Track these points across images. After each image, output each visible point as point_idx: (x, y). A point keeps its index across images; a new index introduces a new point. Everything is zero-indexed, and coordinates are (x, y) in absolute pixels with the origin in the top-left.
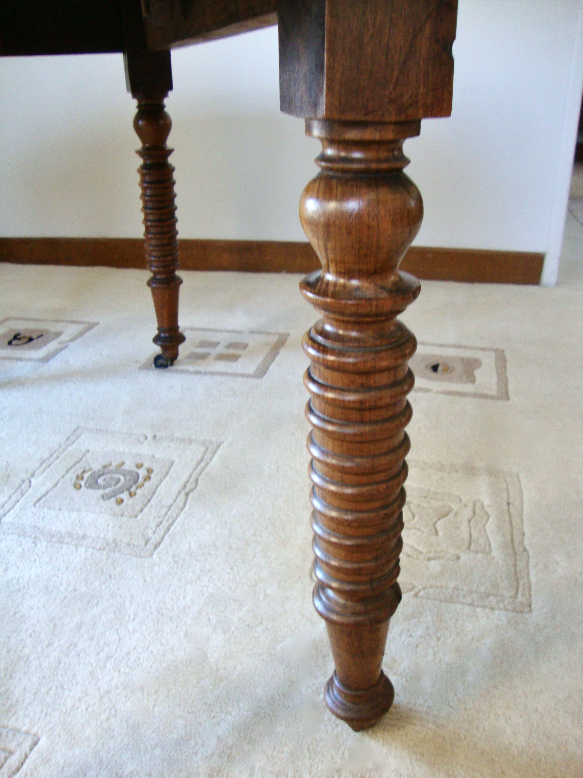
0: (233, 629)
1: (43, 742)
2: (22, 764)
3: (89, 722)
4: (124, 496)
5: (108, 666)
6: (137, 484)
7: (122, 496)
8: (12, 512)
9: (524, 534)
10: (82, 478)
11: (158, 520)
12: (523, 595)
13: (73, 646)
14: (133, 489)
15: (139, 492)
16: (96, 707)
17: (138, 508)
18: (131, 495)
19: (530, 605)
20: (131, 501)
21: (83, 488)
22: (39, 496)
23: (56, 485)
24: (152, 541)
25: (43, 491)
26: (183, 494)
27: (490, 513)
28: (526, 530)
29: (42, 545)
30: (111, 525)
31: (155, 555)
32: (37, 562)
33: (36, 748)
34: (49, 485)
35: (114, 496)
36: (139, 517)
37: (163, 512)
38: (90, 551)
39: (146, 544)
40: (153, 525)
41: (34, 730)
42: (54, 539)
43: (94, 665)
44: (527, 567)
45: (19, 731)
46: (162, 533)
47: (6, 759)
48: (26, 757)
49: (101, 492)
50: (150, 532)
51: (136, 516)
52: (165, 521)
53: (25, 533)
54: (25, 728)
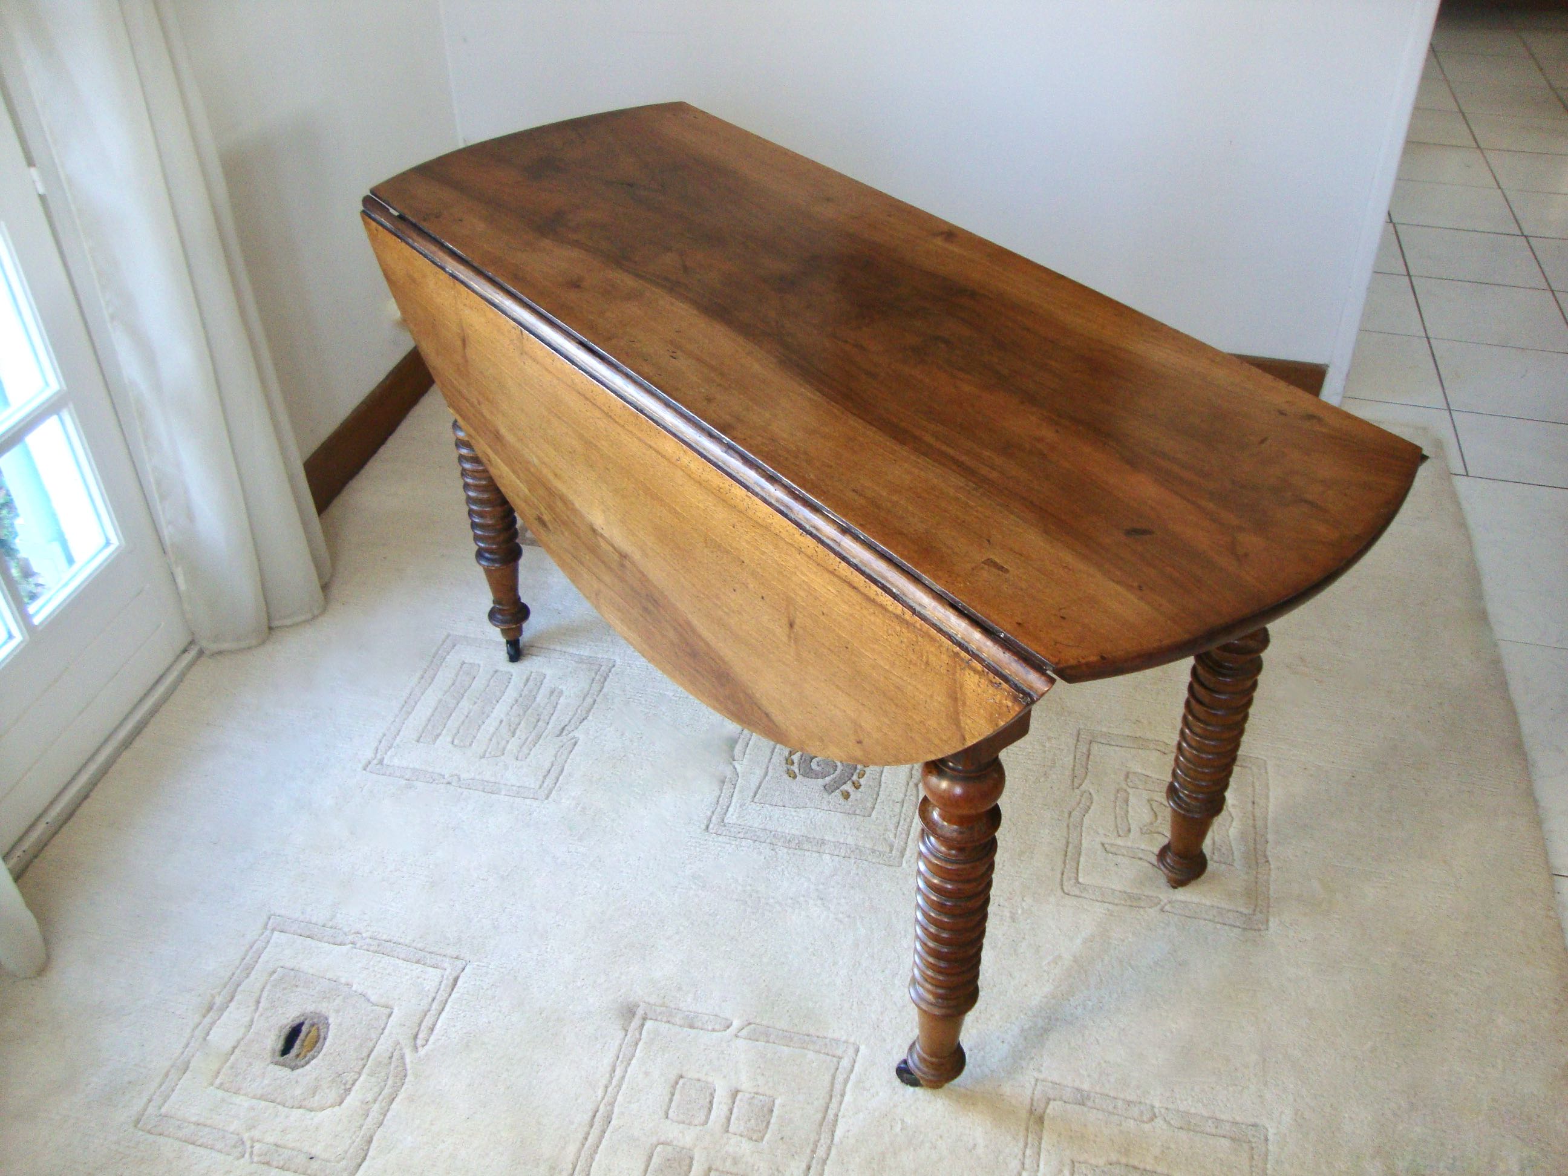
0: (1000, 945)
1: (863, 1049)
2: (853, 1066)
3: (897, 1033)
4: (848, 787)
5: (896, 982)
6: (858, 771)
7: (845, 787)
8: (731, 809)
9: (1267, 842)
10: (793, 763)
11: (895, 820)
13: (857, 964)
14: (855, 778)
15: (862, 781)
16: (898, 1020)
17: (869, 805)
18: (857, 786)
20: (859, 795)
21: (799, 778)
22: (753, 787)
23: (766, 774)
24: (896, 845)
25: (754, 781)
26: (911, 784)
27: (1234, 815)
28: (1270, 837)
29: (782, 852)
30: (847, 826)
31: (904, 864)
32: (786, 873)
33: (859, 1054)
34: (759, 772)
35: (838, 788)
36: (874, 814)
37: (897, 810)
38: (837, 859)
39: (891, 851)
40: (892, 827)
41: (852, 1040)
42: (793, 845)
43: (884, 982)
44: (1268, 881)
45: (840, 1040)
46: (904, 836)
49: (821, 782)
50: (891, 836)
51: (870, 816)
52: (902, 822)
53: (758, 837)
54: (844, 1038)
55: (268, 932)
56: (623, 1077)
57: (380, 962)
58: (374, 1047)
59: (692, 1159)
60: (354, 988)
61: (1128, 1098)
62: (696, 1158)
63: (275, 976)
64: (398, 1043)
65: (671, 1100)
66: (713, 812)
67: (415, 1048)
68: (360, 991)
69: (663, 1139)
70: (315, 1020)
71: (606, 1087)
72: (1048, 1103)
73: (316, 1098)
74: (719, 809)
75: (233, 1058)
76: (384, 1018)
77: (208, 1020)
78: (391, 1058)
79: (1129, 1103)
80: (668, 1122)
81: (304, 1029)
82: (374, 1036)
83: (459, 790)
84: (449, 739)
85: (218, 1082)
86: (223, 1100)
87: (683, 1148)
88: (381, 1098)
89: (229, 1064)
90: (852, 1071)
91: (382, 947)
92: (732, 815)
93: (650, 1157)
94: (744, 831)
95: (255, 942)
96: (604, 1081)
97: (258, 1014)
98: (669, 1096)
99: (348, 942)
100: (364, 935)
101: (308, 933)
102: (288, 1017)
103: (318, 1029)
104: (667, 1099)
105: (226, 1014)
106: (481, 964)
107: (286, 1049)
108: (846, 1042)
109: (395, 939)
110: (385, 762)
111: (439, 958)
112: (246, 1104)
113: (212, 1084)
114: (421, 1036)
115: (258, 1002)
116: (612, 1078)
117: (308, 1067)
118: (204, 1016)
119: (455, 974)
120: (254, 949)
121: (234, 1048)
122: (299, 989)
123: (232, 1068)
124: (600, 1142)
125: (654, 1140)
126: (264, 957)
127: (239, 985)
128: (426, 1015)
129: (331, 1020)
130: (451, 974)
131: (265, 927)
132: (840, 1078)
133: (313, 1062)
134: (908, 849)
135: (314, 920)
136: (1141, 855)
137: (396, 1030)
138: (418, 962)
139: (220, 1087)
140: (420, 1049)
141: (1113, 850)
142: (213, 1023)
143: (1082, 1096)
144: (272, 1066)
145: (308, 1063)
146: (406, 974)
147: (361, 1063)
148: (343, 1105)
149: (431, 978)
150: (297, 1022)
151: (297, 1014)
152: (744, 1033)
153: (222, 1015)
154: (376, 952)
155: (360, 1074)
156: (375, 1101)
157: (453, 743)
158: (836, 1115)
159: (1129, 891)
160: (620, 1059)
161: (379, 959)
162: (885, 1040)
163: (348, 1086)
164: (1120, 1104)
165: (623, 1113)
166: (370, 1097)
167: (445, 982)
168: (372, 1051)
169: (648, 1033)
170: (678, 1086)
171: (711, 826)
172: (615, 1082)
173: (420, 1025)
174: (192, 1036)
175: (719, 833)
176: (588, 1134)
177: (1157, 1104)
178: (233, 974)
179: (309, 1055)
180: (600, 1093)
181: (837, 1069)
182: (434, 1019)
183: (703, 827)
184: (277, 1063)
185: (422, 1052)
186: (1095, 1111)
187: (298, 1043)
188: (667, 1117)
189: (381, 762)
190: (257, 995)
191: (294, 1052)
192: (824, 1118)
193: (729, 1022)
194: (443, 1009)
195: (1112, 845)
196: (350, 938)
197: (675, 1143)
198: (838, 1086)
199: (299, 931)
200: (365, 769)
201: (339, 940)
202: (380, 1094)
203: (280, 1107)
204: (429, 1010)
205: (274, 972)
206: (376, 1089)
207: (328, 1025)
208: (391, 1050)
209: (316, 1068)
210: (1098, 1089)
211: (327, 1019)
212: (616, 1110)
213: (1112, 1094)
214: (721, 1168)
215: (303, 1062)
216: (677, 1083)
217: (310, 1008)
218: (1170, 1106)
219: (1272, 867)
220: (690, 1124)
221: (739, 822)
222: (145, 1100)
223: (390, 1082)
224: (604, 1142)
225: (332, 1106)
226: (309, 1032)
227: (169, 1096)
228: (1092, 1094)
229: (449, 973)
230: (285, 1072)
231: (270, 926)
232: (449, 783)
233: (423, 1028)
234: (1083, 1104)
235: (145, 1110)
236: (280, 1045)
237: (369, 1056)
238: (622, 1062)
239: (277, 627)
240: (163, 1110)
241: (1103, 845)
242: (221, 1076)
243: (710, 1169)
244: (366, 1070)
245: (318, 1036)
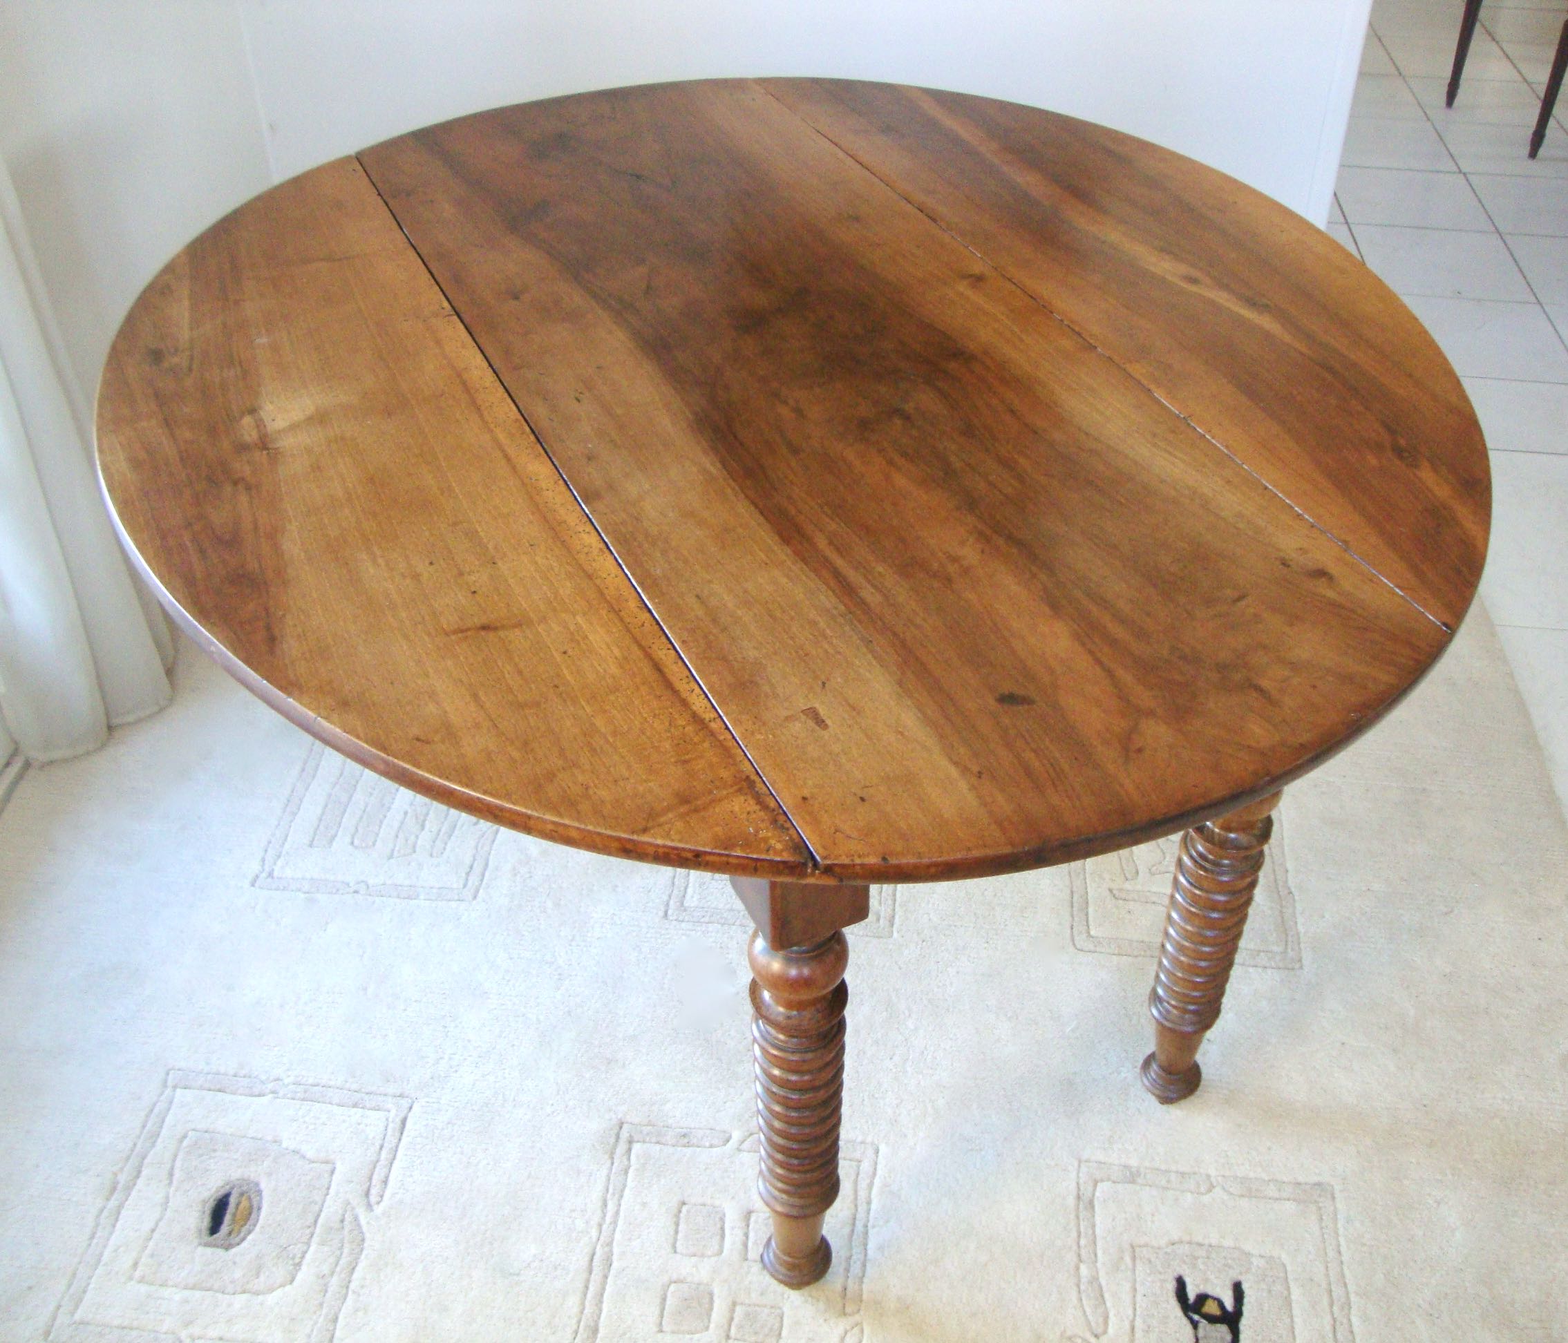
1: (883, 1149)
2: (875, 1169)
5: (909, 1069)
9: (1287, 871)
12: (1293, 950)
19: (1300, 960)
24: (882, 914)
28: (1290, 865)
31: (895, 934)
41: (869, 1139)
44: (1294, 913)
45: (854, 1141)
46: (890, 902)
47: (858, 1167)
48: (876, 1163)
53: (726, 919)
54: (860, 1139)
55: (168, 1091)
56: (617, 1213)
57: (310, 1110)
58: (321, 1211)
59: (711, 1295)
60: (284, 1145)
61: (1181, 1169)
62: (716, 1291)
63: (185, 1143)
64: (349, 1203)
65: (677, 1232)
66: (670, 896)
67: (369, 1207)
68: (292, 1148)
69: (675, 1277)
70: (245, 1188)
71: (600, 1225)
72: (1095, 1186)
73: (262, 1278)
74: (676, 892)
75: (151, 1244)
76: (326, 1175)
77: (113, 1203)
78: (342, 1221)
79: (1183, 1174)
80: (678, 1257)
81: (233, 1201)
82: (318, 1198)
83: (370, 899)
84: (348, 840)
85: (138, 1274)
86: (149, 1296)
87: (699, 1284)
88: (338, 1269)
89: (148, 1252)
90: (874, 1174)
91: (309, 1094)
92: (692, 897)
93: (664, 1299)
94: (709, 914)
95: (155, 1104)
96: (596, 1219)
97: (173, 1189)
98: (673, 1227)
99: (268, 1091)
100: (286, 1081)
101: (218, 1087)
102: (210, 1189)
103: (249, 1199)
104: (672, 1233)
105: (134, 1193)
106: (431, 1100)
107: (215, 1227)
108: (862, 1142)
109: (324, 1082)
110: (276, 874)
111: (381, 1098)
112: (177, 1297)
113: (131, 1278)
114: (373, 1191)
115: (171, 1174)
116: (604, 1215)
117: (245, 1244)
118: (108, 1199)
119: (402, 1115)
120: (156, 1111)
121: (153, 1231)
122: (218, 1154)
123: (152, 1256)
124: (604, 1289)
125: (666, 1279)
126: (169, 1119)
127: (144, 1158)
128: (375, 1167)
129: (263, 1186)
130: (397, 1115)
131: (165, 1085)
132: (863, 1184)
133: (250, 1237)
134: (897, 917)
135: (222, 1070)
136: (1154, 899)
137: (342, 1189)
138: (355, 1106)
139: (142, 1280)
140: (375, 1207)
141: (1123, 895)
142: (120, 1207)
143: (1131, 1173)
144: (200, 1249)
145: (243, 1239)
146: (344, 1121)
147: (308, 1231)
148: (295, 1283)
149: (374, 1124)
150: (223, 1192)
151: (220, 1183)
152: (746, 1145)
153: (129, 1194)
154: (303, 1100)
155: (308, 1244)
156: (332, 1273)
157: (352, 843)
158: (866, 1226)
159: (1146, 939)
160: (611, 1191)
161: (308, 1108)
162: (905, 1136)
163: (297, 1260)
164: (1173, 1177)
165: (623, 1253)
166: (325, 1269)
167: (391, 1125)
168: (318, 1216)
169: (638, 1157)
170: (682, 1215)
171: (670, 912)
172: (608, 1219)
173: (370, 1179)
174: (97, 1225)
175: (681, 918)
176: (588, 1281)
177: (1213, 1172)
178: (135, 1145)
179: (244, 1230)
180: (594, 1233)
181: (858, 1174)
182: (385, 1170)
183: (661, 913)
184: (207, 1245)
185: (378, 1210)
186: (1148, 1188)
187: (227, 1218)
188: (675, 1252)
189: (271, 875)
190: (168, 1166)
191: (224, 1228)
192: (853, 1231)
193: (727, 1135)
194: (394, 1158)
195: (1121, 890)
196: (270, 1086)
197: (689, 1280)
198: (862, 1194)
199: (207, 1085)
200: (253, 885)
201: (256, 1091)
202: (336, 1265)
203: (220, 1296)
204: (378, 1161)
205: (185, 1137)
206: (332, 1260)
207: (259, 1192)
208: (340, 1212)
209: (253, 1243)
210: (1147, 1164)
211: (257, 1184)
212: (616, 1250)
213: (1163, 1167)
214: (747, 1301)
215: (237, 1240)
216: (680, 1212)
217: (236, 1174)
218: (1227, 1173)
219: (1296, 898)
220: (703, 1256)
221: (701, 905)
222: (52, 1308)
223: (346, 1251)
224: (608, 1289)
225: (282, 1285)
226: (238, 1204)
227: (81, 1300)
228: (1142, 1170)
229: (394, 1115)
230: (220, 1252)
231: (170, 1083)
232: (356, 892)
233: (374, 1182)
234: (1133, 1182)
235: (54, 1318)
236: (206, 1222)
237: (316, 1222)
238: (614, 1194)
239: (122, 726)
240: (77, 1317)
241: (1111, 890)
242: (140, 1268)
243: (734, 1304)
244: (315, 1239)
245: (251, 1207)
